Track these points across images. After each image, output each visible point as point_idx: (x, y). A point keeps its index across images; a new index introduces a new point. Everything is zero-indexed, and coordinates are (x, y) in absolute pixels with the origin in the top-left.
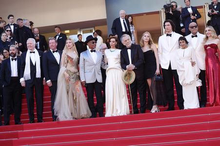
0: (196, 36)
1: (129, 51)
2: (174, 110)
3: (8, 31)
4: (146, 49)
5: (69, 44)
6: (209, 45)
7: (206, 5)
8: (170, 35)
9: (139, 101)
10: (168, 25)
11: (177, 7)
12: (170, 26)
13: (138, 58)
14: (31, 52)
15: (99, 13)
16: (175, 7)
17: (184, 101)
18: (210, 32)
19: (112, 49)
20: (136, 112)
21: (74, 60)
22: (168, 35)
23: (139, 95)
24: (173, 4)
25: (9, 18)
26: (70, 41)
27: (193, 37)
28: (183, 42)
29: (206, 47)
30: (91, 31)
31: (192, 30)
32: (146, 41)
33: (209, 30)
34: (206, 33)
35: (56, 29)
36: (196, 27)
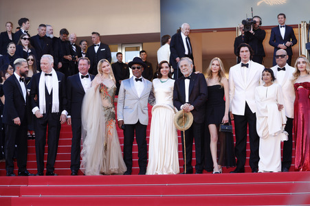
0: (284, 69)
1: (187, 82)
2: (243, 172)
3: (25, 39)
6: (301, 84)
7: (302, 24)
8: (247, 66)
10: (246, 51)
11: (261, 24)
14: (46, 75)
15: (150, 24)
16: (258, 24)
17: (259, 158)
18: (304, 65)
19: (163, 79)
20: (190, 171)
21: (108, 90)
22: (243, 65)
24: (256, 19)
27: (279, 69)
28: (268, 75)
29: (296, 86)
30: (137, 49)
31: (277, 60)
32: (213, 71)
33: (304, 62)
34: (298, 65)
35: (94, 36)
36: (282, 56)
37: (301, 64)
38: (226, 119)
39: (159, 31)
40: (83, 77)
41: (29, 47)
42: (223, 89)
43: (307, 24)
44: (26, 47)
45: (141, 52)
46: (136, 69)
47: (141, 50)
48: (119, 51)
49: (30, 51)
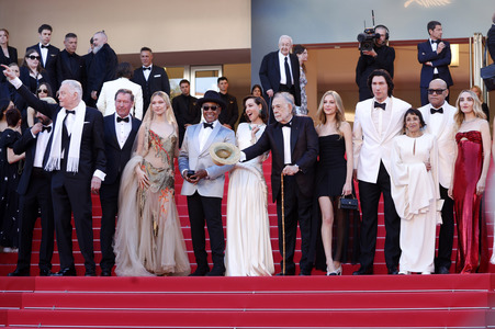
0: (441, 111)
1: (286, 132)
3: (33, 58)
4: (327, 130)
5: (157, 105)
8: (383, 106)
9: (299, 245)
10: (380, 83)
12: (385, 85)
13: (306, 148)
14: (67, 112)
16: (382, 38)
17: (401, 251)
18: (470, 103)
20: (291, 271)
22: (377, 105)
23: (299, 232)
24: (380, 31)
25: (40, 31)
26: (162, 99)
28: (415, 119)
29: (459, 137)
30: (214, 74)
31: (430, 96)
32: (327, 112)
33: (469, 99)
34: (461, 103)
35: (145, 53)
36: (439, 91)
37: (466, 101)
38: (347, 188)
39: (250, 47)
40: (119, 120)
41: (38, 70)
42: (343, 140)
43: (484, 38)
44: (35, 71)
45: (219, 80)
46: (210, 111)
47: (220, 76)
48: (186, 77)
49: (40, 77)
